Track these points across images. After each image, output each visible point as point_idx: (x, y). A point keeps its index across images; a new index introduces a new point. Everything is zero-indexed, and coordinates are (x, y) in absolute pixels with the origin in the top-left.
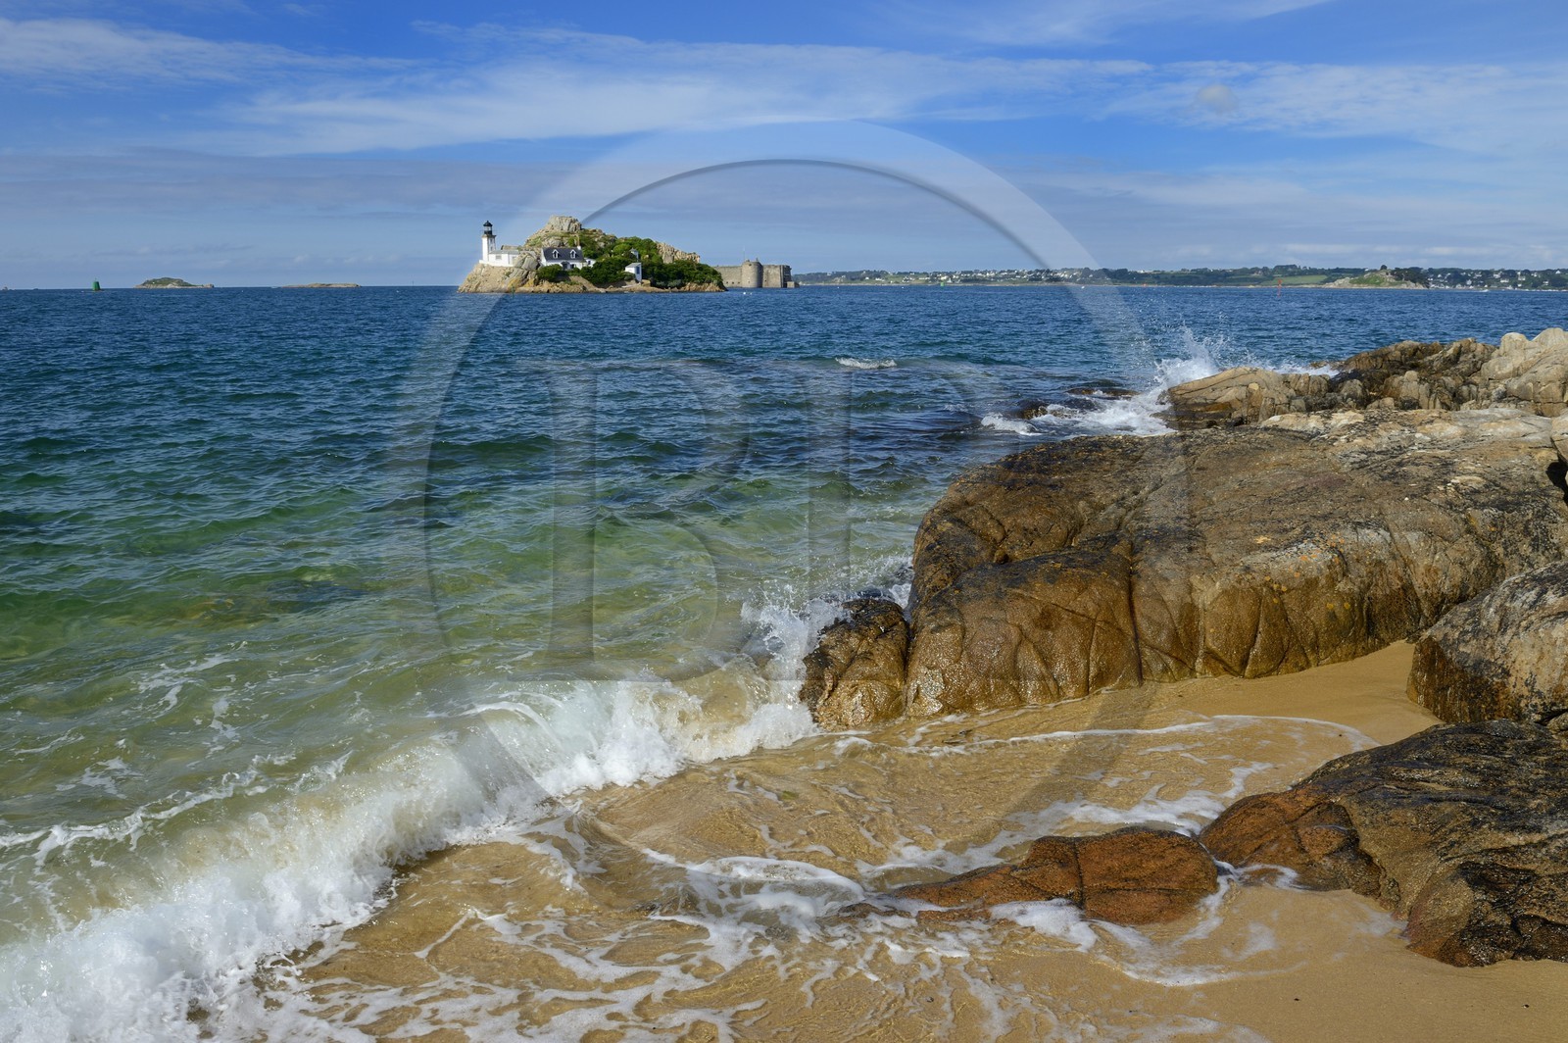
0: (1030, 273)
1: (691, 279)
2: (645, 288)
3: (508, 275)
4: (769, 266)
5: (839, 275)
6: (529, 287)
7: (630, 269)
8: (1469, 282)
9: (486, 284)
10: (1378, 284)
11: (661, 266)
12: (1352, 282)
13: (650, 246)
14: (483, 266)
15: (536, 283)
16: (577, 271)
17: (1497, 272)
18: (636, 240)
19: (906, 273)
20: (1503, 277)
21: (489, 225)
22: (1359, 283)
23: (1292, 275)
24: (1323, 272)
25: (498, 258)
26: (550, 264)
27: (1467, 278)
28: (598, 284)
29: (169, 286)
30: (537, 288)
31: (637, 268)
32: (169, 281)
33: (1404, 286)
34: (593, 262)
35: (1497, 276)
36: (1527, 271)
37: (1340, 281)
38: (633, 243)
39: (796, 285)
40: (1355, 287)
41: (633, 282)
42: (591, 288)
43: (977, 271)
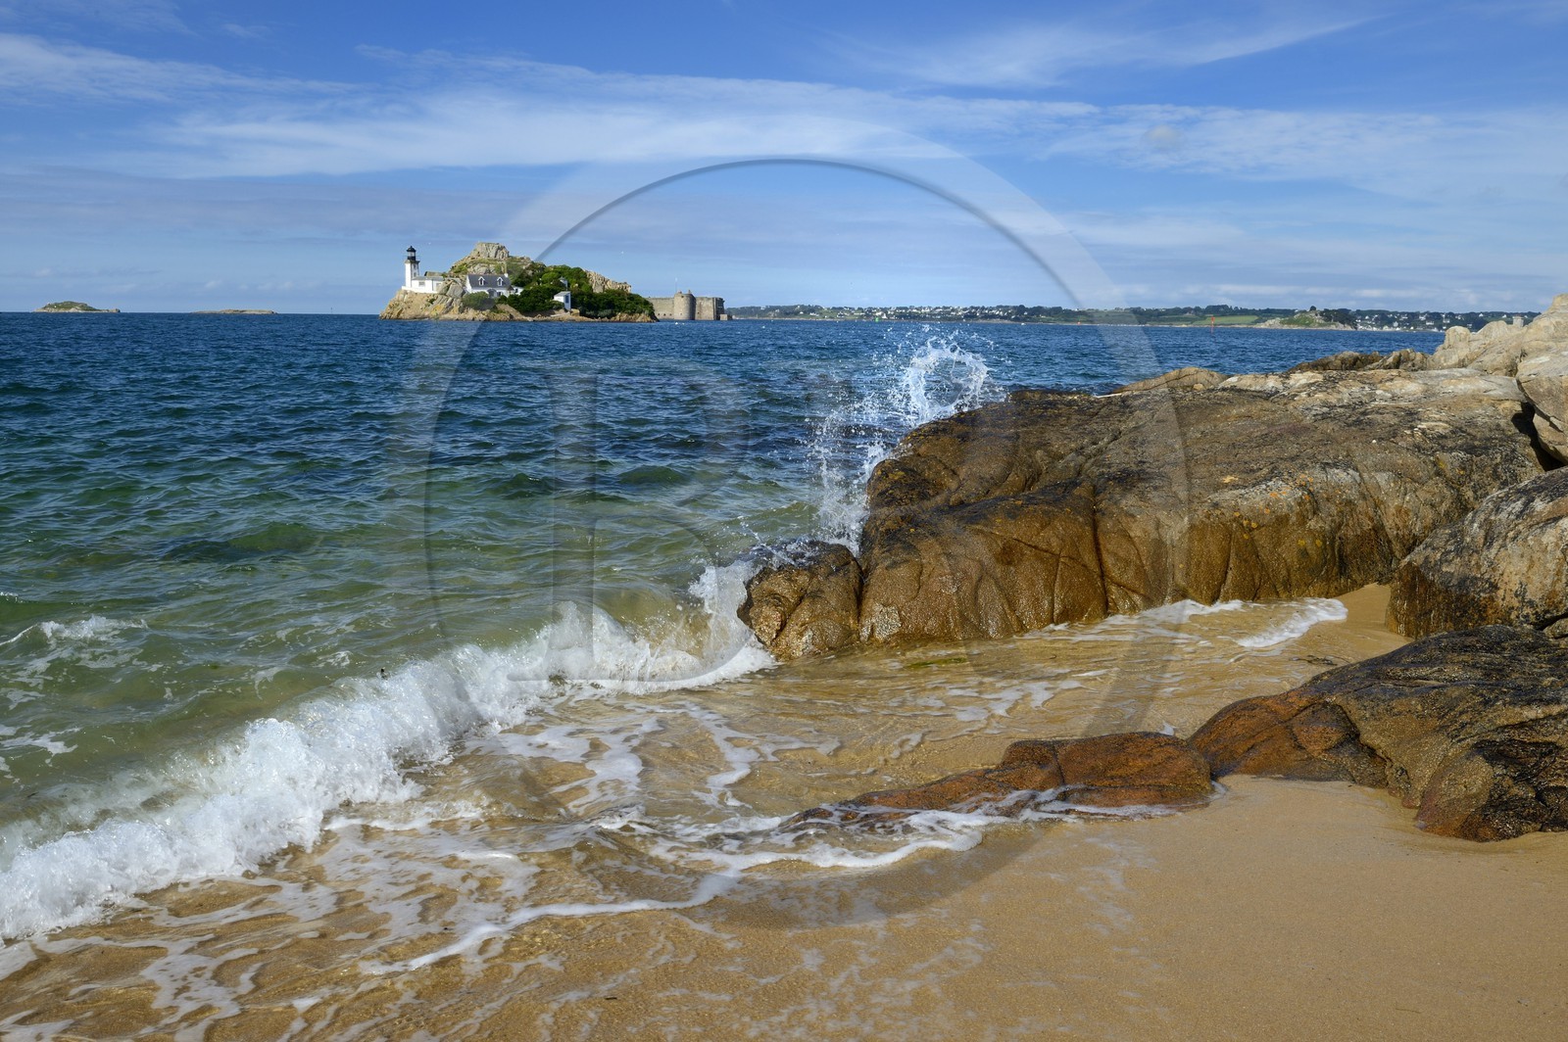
0: (965, 309)
1: (621, 309)
2: (574, 317)
3: (432, 301)
4: (702, 299)
5: (773, 309)
6: (453, 315)
7: (559, 298)
8: (1396, 324)
9: (409, 311)
10: (1308, 325)
11: (591, 295)
12: (1282, 323)
13: (579, 275)
14: (406, 293)
15: (461, 311)
16: (503, 299)
17: (1423, 314)
18: (565, 268)
19: (841, 309)
20: (1428, 319)
21: (412, 250)
22: (1289, 323)
23: (1224, 315)
24: (1253, 312)
25: (421, 284)
26: (475, 291)
27: (1393, 320)
28: (525, 312)
29: (72, 310)
30: (462, 316)
31: (567, 297)
32: (72, 304)
33: (1333, 327)
34: (520, 290)
35: (1423, 318)
36: (1451, 314)
37: (1271, 322)
38: (562, 271)
39: (730, 317)
40: (1286, 327)
41: (562, 311)
42: (518, 316)
43: (912, 308)
